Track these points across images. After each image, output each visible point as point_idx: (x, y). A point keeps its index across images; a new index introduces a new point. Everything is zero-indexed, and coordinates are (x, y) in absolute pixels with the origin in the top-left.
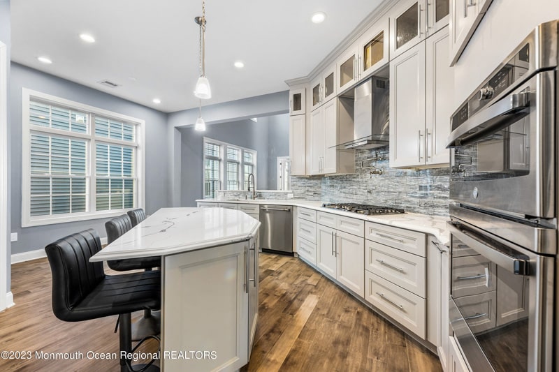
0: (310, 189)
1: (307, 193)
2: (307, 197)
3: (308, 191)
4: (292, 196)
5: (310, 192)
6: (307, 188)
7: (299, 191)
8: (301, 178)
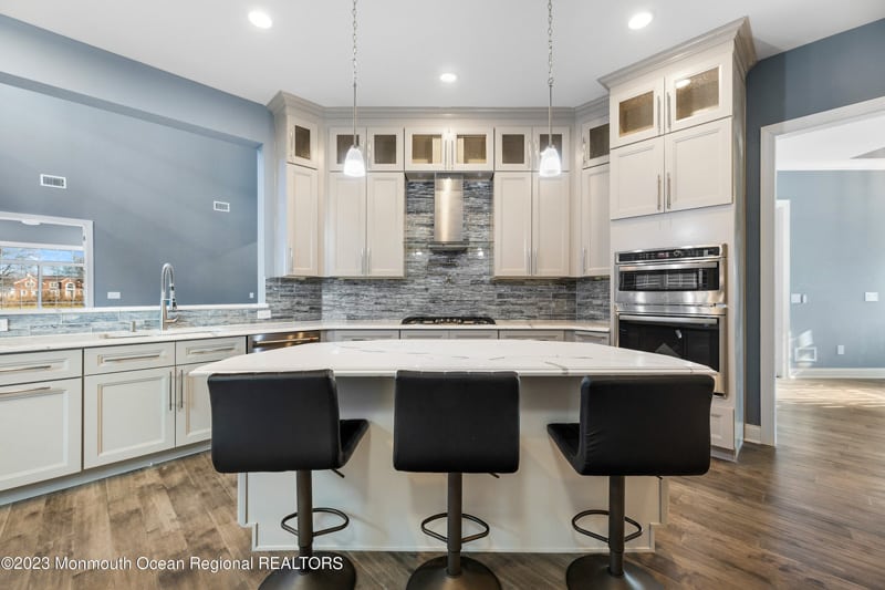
0: (303, 301)
1: (297, 308)
2: (296, 314)
3: (298, 303)
4: (268, 314)
5: (304, 305)
6: (297, 300)
7: (281, 306)
8: (285, 280)
